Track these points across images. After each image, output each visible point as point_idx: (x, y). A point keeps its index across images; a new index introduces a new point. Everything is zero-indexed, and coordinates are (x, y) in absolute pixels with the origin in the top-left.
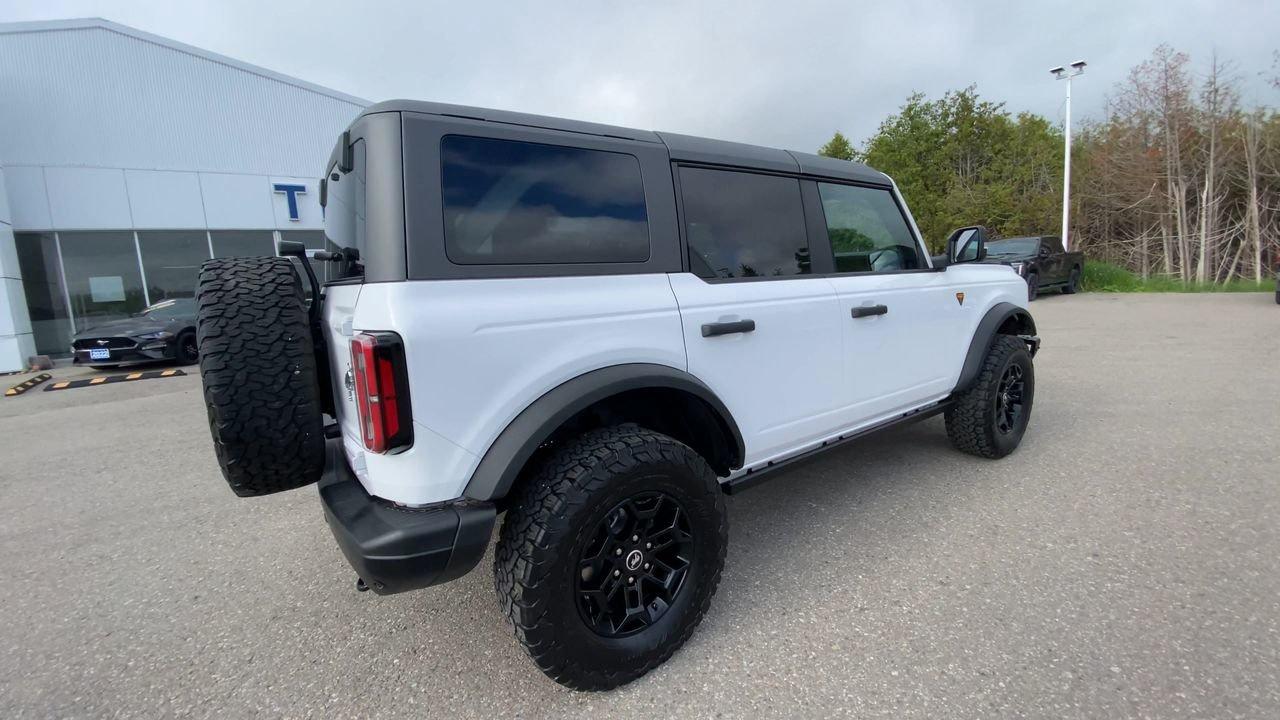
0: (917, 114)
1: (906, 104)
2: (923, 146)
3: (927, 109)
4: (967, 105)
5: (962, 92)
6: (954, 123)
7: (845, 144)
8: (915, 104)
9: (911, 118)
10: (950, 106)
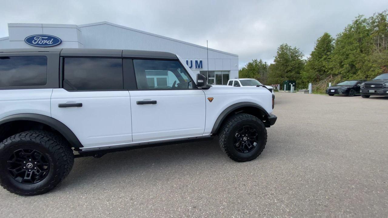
0: (360, 23)
1: (355, 19)
2: (361, 35)
3: (364, 21)
4: (383, 18)
5: (381, 13)
6: (377, 26)
7: (329, 36)
8: (359, 19)
9: (357, 25)
10: (375, 19)
